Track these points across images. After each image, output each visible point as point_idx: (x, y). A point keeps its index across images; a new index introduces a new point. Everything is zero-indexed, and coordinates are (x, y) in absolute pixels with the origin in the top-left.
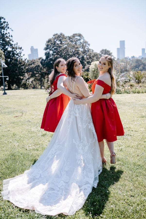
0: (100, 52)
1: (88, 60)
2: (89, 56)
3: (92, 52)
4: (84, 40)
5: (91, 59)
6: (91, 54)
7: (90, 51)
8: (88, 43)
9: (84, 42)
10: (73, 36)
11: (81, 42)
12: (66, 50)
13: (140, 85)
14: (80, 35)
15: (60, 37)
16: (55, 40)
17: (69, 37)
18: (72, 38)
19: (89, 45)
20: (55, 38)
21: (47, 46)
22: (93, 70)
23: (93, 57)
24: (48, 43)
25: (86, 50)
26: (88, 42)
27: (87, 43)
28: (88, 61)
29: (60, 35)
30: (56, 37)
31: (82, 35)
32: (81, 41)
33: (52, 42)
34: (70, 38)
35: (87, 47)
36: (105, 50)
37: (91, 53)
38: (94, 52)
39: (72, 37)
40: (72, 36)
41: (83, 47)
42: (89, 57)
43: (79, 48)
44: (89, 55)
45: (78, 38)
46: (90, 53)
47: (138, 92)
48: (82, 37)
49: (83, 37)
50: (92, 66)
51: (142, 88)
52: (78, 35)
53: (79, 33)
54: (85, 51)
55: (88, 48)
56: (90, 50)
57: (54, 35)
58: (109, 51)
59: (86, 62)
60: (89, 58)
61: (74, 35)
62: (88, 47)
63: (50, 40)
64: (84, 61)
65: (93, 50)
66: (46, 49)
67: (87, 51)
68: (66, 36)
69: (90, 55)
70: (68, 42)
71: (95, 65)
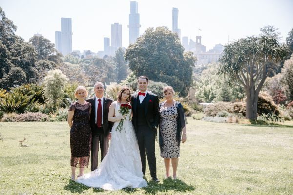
0: (30, 41)
1: (14, 58)
2: (16, 50)
3: (21, 42)
4: (4, 18)
5: (19, 56)
6: (19, 46)
8: (14, 24)
9: (5, 22)
19: (15, 28)
22: (52, 83)
23: (25, 52)
25: (9, 37)
27: (11, 25)
28: (15, 60)
36: (41, 38)
37: (20, 44)
38: (25, 42)
49: (4, 13)
55: (12, 33)
56: (15, 37)
59: (10, 62)
64: (6, 59)
65: (21, 38)
69: (18, 48)
71: (55, 75)
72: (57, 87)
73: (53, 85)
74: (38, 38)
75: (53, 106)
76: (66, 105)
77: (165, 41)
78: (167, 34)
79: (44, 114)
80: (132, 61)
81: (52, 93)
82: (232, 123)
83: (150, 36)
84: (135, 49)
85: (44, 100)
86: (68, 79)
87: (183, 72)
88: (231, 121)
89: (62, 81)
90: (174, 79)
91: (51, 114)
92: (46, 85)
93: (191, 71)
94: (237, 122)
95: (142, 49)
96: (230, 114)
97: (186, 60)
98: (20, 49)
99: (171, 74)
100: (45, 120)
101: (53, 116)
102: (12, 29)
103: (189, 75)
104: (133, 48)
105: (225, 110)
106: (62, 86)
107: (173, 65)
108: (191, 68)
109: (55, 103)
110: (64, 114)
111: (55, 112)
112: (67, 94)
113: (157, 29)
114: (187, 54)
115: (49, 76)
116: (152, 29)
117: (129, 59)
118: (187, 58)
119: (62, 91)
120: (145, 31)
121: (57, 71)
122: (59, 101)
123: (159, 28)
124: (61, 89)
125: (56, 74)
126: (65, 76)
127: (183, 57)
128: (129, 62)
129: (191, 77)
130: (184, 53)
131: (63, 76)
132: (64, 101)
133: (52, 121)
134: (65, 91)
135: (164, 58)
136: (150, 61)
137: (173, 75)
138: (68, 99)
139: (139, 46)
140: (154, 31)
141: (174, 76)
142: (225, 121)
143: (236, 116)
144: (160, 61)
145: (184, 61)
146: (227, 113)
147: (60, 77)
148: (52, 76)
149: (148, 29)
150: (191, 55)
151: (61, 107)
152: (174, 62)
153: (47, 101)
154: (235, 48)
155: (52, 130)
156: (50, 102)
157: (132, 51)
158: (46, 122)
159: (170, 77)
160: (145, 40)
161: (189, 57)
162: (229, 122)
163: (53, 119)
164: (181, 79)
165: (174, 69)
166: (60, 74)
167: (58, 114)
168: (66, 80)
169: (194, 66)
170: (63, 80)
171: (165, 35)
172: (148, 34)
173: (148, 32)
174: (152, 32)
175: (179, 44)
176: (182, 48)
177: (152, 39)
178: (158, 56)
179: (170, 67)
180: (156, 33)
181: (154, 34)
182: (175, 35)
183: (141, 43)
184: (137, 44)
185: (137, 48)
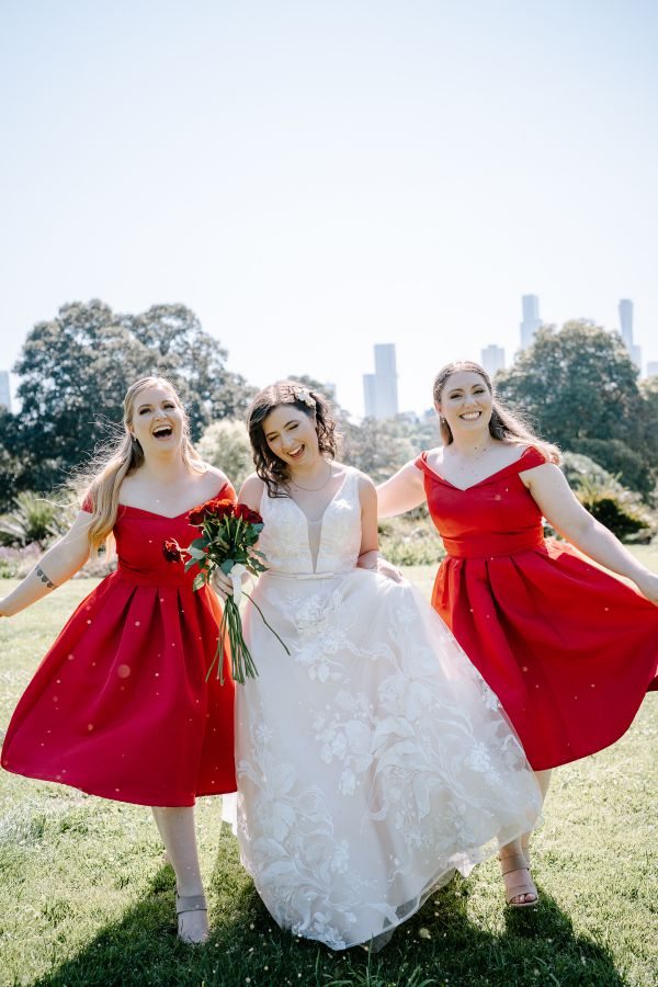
2: (225, 403)
3: (240, 384)
4: (201, 333)
6: (231, 394)
7: (228, 380)
8: (221, 346)
9: (202, 343)
10: (152, 314)
11: (187, 343)
12: (114, 373)
13: (418, 529)
14: (181, 312)
15: (90, 317)
16: (67, 331)
17: (131, 318)
18: (144, 325)
19: (223, 353)
20: (67, 322)
21: (30, 353)
24: (31, 343)
25: (212, 376)
26: (218, 342)
27: (216, 347)
29: (88, 308)
30: (70, 316)
31: (190, 311)
32: (186, 339)
33: (54, 339)
34: (136, 323)
35: (217, 361)
37: (235, 389)
38: (247, 385)
39: (145, 321)
40: (146, 314)
41: (197, 362)
42: (224, 407)
43: (174, 365)
44: (224, 399)
45: (176, 323)
46: (227, 388)
47: (404, 560)
48: (193, 318)
49: (198, 322)
51: (426, 543)
52: (173, 310)
53: (177, 305)
54: (210, 381)
55: (219, 368)
56: (227, 375)
57: (61, 311)
60: (222, 413)
61: (155, 309)
62: (221, 365)
63: (43, 329)
65: (240, 378)
66: (23, 369)
67: (213, 380)
68: (116, 316)
69: (228, 397)
70: (123, 341)
77: (587, 353)
78: (593, 334)
83: (545, 345)
84: (508, 381)
87: (641, 430)
90: (614, 449)
95: (528, 377)
97: (646, 398)
98: (231, 400)
99: (607, 435)
102: (220, 358)
107: (611, 413)
113: (565, 327)
114: (648, 384)
116: (550, 330)
118: (650, 394)
120: (535, 334)
123: (571, 323)
125: (223, 432)
127: (637, 392)
130: (638, 377)
135: (586, 396)
136: (548, 407)
137: (612, 438)
139: (521, 371)
140: (558, 330)
141: (617, 442)
144: (577, 403)
145: (641, 401)
152: (614, 406)
159: (604, 443)
160: (537, 356)
161: (654, 390)
164: (634, 448)
165: (615, 422)
171: (585, 338)
172: (543, 338)
173: (540, 335)
174: (553, 334)
175: (626, 358)
176: (632, 368)
177: (553, 350)
178: (569, 393)
179: (605, 418)
180: (563, 335)
181: (556, 340)
182: (613, 336)
183: (526, 364)
184: (516, 367)
185: (515, 378)
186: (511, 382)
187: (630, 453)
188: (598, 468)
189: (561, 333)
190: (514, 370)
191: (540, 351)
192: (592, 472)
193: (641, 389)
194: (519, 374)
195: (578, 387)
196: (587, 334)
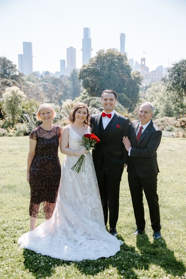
22: (10, 99)
36: (4, 59)
50: (8, 94)
58: (12, 62)
71: (13, 92)
72: (15, 103)
73: (11, 101)
74: (2, 59)
75: (11, 122)
76: (23, 120)
77: (115, 61)
78: (117, 55)
79: (2, 129)
80: (85, 80)
81: (10, 109)
82: (179, 137)
84: (87, 69)
85: (4, 116)
86: (25, 96)
87: (131, 90)
88: (178, 136)
89: (20, 98)
90: (122, 96)
91: (9, 128)
92: (5, 102)
93: (138, 89)
94: (184, 136)
95: (94, 68)
96: (176, 129)
97: (133, 79)
99: (120, 92)
100: (4, 135)
101: (11, 131)
103: (136, 93)
104: (86, 69)
105: (172, 125)
106: (19, 102)
107: (122, 84)
108: (138, 86)
109: (13, 119)
110: (22, 129)
111: (13, 127)
112: (24, 109)
113: (107, 51)
114: (134, 74)
115: (6, 93)
116: (103, 50)
117: (83, 78)
118: (134, 77)
119: (20, 107)
120: (97, 53)
121: (15, 88)
122: (18, 117)
123: (110, 50)
124: (19, 105)
126: (23, 93)
127: (131, 77)
128: (82, 81)
129: (137, 94)
130: (132, 72)
131: (21, 93)
132: (22, 116)
133: (10, 136)
134: (23, 108)
135: (114, 77)
136: (101, 80)
137: (122, 92)
138: (25, 115)
139: (92, 66)
140: (105, 52)
141: (122, 94)
142: (173, 135)
143: (183, 130)
144: (111, 79)
146: (174, 128)
147: (17, 94)
148: (9, 93)
149: (100, 51)
150: (138, 74)
151: (20, 122)
152: (123, 81)
153: (6, 117)
154: (183, 67)
155: (7, 146)
156: (9, 117)
157: (85, 71)
158: (4, 137)
159: (119, 94)
160: (97, 61)
161: (136, 76)
162: (176, 136)
163: (11, 134)
164: (129, 96)
165: (123, 87)
166: (17, 91)
167: (16, 129)
168: (23, 97)
169: (140, 84)
170: (20, 96)
171: (115, 56)
172: (100, 55)
173: (99, 54)
174: (104, 53)
175: (128, 64)
176: (130, 68)
177: (103, 59)
178: (108, 75)
179: (119, 85)
180: (107, 54)
181: (105, 56)
182: (124, 56)
183: (93, 63)
184: (90, 64)
185: (90, 68)
186: (88, 70)
187: (128, 99)
188: (120, 105)
189: (106, 53)
190: (90, 66)
191: (99, 59)
192: (118, 106)
193: (132, 75)
194: (91, 67)
195: (111, 74)
196: (115, 55)
